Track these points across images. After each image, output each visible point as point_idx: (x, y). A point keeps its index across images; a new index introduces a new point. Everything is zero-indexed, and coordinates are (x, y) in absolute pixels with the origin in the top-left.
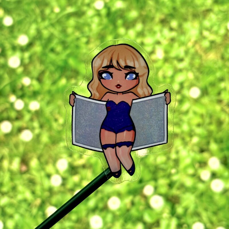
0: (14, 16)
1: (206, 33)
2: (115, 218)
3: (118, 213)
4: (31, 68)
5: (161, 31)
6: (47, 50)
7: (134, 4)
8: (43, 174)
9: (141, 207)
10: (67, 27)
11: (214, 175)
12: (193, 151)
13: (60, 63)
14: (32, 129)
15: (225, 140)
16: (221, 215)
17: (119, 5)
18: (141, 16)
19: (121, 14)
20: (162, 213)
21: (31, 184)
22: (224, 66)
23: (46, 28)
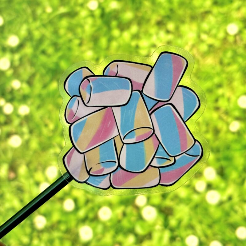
0: (5, 16)
1: (204, 37)
2: (106, 229)
3: (109, 224)
4: (21, 71)
6: (38, 52)
7: (130, 5)
8: (32, 181)
9: (133, 219)
10: (59, 28)
11: (209, 186)
13: (52, 66)
14: (21, 134)
15: (221, 149)
16: (216, 228)
17: (114, 5)
18: (136, 17)
19: (116, 15)
20: (154, 225)
21: (19, 191)
22: (223, 71)
23: (37, 29)
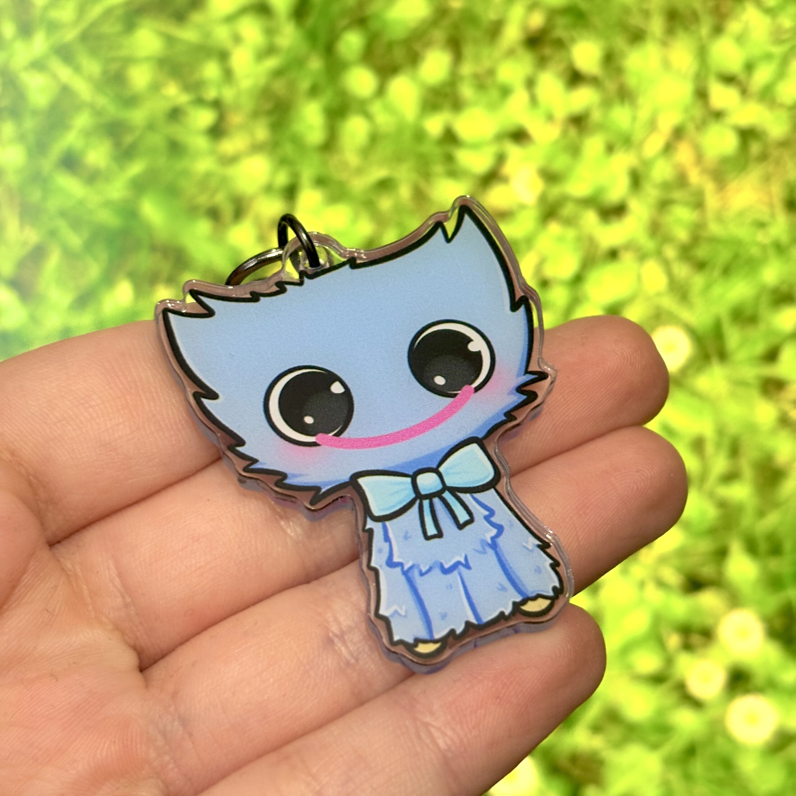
5: (530, 83)
12: (661, 584)
